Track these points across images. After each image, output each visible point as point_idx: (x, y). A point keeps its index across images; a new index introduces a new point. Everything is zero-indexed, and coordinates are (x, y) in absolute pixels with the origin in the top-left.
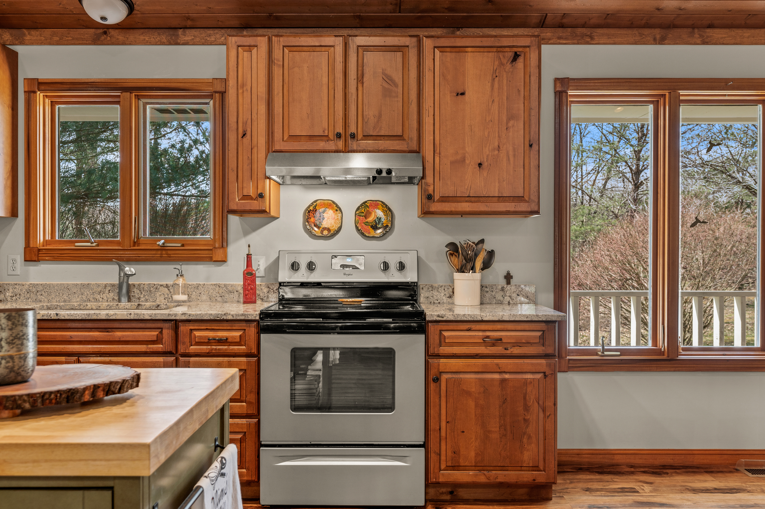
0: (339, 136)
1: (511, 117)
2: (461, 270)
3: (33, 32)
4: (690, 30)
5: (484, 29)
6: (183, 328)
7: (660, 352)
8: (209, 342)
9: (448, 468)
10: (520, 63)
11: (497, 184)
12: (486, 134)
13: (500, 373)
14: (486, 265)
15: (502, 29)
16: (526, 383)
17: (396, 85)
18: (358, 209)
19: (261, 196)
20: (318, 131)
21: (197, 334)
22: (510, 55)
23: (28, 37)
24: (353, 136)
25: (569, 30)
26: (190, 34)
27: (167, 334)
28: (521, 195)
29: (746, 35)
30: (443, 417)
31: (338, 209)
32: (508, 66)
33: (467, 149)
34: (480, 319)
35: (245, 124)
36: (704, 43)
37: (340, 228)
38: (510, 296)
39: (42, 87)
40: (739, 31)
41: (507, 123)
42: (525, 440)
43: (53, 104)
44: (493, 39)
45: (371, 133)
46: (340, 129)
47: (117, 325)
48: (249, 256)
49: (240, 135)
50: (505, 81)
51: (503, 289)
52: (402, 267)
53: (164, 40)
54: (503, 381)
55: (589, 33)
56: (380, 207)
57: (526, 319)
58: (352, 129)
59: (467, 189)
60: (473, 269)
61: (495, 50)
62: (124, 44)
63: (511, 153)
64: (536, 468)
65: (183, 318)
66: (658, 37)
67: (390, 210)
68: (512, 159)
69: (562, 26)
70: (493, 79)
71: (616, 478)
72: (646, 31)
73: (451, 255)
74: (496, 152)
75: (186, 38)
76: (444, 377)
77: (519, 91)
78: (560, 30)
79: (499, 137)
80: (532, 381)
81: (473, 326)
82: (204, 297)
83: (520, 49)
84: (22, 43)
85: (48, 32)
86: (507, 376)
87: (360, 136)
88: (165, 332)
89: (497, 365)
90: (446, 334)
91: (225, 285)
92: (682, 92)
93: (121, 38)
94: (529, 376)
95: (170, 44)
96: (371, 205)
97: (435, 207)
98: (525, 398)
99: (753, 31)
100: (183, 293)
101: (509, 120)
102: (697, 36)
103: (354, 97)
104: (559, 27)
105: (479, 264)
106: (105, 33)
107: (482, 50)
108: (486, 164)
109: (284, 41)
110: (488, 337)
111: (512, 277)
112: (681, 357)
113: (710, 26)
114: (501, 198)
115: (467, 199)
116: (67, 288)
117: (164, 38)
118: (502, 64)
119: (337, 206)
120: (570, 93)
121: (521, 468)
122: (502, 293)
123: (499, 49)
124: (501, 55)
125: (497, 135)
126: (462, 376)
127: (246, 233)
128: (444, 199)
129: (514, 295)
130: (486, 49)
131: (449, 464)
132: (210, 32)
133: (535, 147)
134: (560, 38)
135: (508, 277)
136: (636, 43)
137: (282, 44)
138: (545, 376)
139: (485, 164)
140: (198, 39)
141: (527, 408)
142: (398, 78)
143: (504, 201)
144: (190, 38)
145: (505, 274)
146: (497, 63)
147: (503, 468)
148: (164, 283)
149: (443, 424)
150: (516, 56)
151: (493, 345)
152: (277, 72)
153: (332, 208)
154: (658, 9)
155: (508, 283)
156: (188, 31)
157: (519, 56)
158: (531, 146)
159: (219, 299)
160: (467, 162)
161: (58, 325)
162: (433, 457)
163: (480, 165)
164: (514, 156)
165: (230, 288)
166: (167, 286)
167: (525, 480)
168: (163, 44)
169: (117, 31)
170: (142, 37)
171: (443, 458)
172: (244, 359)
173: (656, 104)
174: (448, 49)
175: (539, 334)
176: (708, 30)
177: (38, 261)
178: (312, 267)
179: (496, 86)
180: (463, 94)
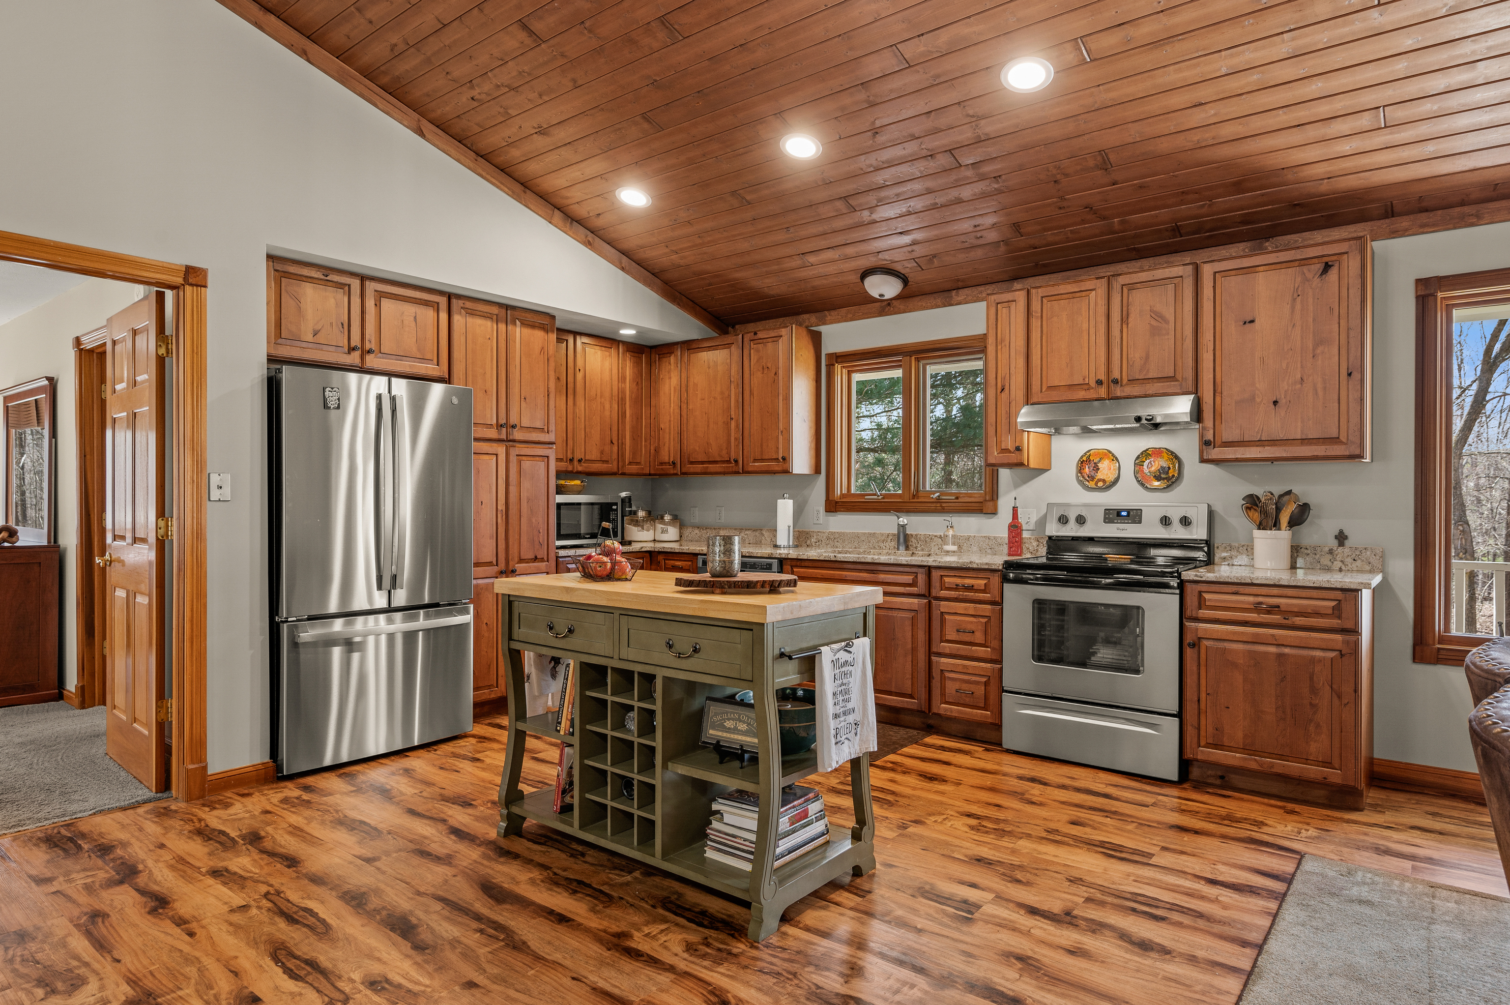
0: (1099, 383)
1: (1320, 342)
2: (1261, 526)
3: (833, 313)
5: (1304, 234)
6: (935, 574)
8: (958, 587)
9: (1208, 745)
10: (1333, 274)
11: (1299, 424)
12: (1284, 366)
13: (1278, 645)
14: (1296, 521)
15: (1332, 229)
16: (1313, 660)
17: (1167, 322)
18: (1138, 458)
19: (1018, 449)
20: (1078, 380)
21: (949, 579)
22: (1319, 267)
23: (829, 318)
24: (1116, 382)
25: (1440, 212)
26: (961, 294)
27: (922, 578)
28: (1335, 435)
30: (1203, 688)
31: (1115, 459)
32: (1316, 281)
33: (1257, 385)
34: (1250, 581)
35: (1004, 379)
37: (1117, 480)
38: (1342, 561)
39: (839, 360)
41: (1314, 350)
42: (1312, 728)
43: (849, 373)
44: (1293, 252)
45: (1137, 377)
46: (1101, 376)
48: (1015, 509)
49: (999, 391)
50: (1311, 300)
51: (1331, 552)
52: (1185, 522)
53: (940, 304)
54: (1280, 656)
55: (1474, 212)
56: (1165, 455)
57: (1312, 585)
58: (1116, 374)
59: (1258, 432)
60: (1276, 525)
61: (1297, 263)
62: (904, 312)
63: (1320, 386)
64: (1328, 764)
67: (1177, 457)
68: (1320, 393)
70: (1294, 300)
73: (1247, 508)
74: (1299, 386)
75: (959, 299)
76: (1206, 643)
77: (1332, 309)
78: (1424, 215)
79: (1302, 367)
80: (1321, 660)
81: (1241, 589)
82: (975, 549)
83: (1334, 258)
84: (824, 324)
85: (844, 311)
86: (1287, 650)
87: (1125, 381)
88: (920, 576)
89: (1273, 636)
90: (1207, 596)
91: (995, 538)
93: (902, 307)
94: (1318, 654)
95: (945, 306)
96: (1154, 453)
97: (1215, 453)
98: (1311, 678)
100: (954, 544)
101: (1316, 346)
103: (1118, 340)
104: (1421, 212)
105: (1284, 519)
106: (889, 304)
107: (1278, 266)
108: (1284, 401)
109: (1041, 292)
110: (1261, 603)
111: (1346, 538)
114: (1305, 441)
115: (1258, 443)
116: (857, 536)
117: (939, 301)
118: (1306, 280)
119: (1113, 455)
121: (1306, 761)
123: (1302, 262)
124: (1305, 269)
125: (1299, 365)
126: (1227, 645)
127: (1017, 486)
128: (1228, 444)
129: (1349, 560)
130: (1284, 265)
131: (1210, 741)
133: (1356, 376)
134: (1423, 226)
135: (1341, 538)
137: (1041, 295)
138: (1342, 655)
139: (1282, 402)
140: (970, 298)
141: (1314, 690)
142: (1169, 314)
143: (1311, 444)
144: (963, 298)
145: (1337, 533)
146: (1299, 279)
147: (1281, 757)
148: (938, 534)
149: (1203, 696)
150: (1327, 267)
151: (1269, 612)
152: (1035, 324)
153: (1108, 458)
155: (1341, 544)
156: (961, 292)
157: (1331, 266)
158: (1350, 374)
159: (989, 551)
160: (1258, 400)
161: (837, 565)
162: (1190, 731)
163: (1275, 403)
164: (1325, 388)
165: (999, 540)
166: (940, 537)
167: (1312, 776)
168: (938, 307)
169: (899, 301)
170: (920, 304)
171: (1203, 733)
172: (989, 607)
174: (1233, 272)
175: (1333, 603)
177: (836, 511)
178: (1081, 520)
179: (1298, 306)
180: (1252, 321)
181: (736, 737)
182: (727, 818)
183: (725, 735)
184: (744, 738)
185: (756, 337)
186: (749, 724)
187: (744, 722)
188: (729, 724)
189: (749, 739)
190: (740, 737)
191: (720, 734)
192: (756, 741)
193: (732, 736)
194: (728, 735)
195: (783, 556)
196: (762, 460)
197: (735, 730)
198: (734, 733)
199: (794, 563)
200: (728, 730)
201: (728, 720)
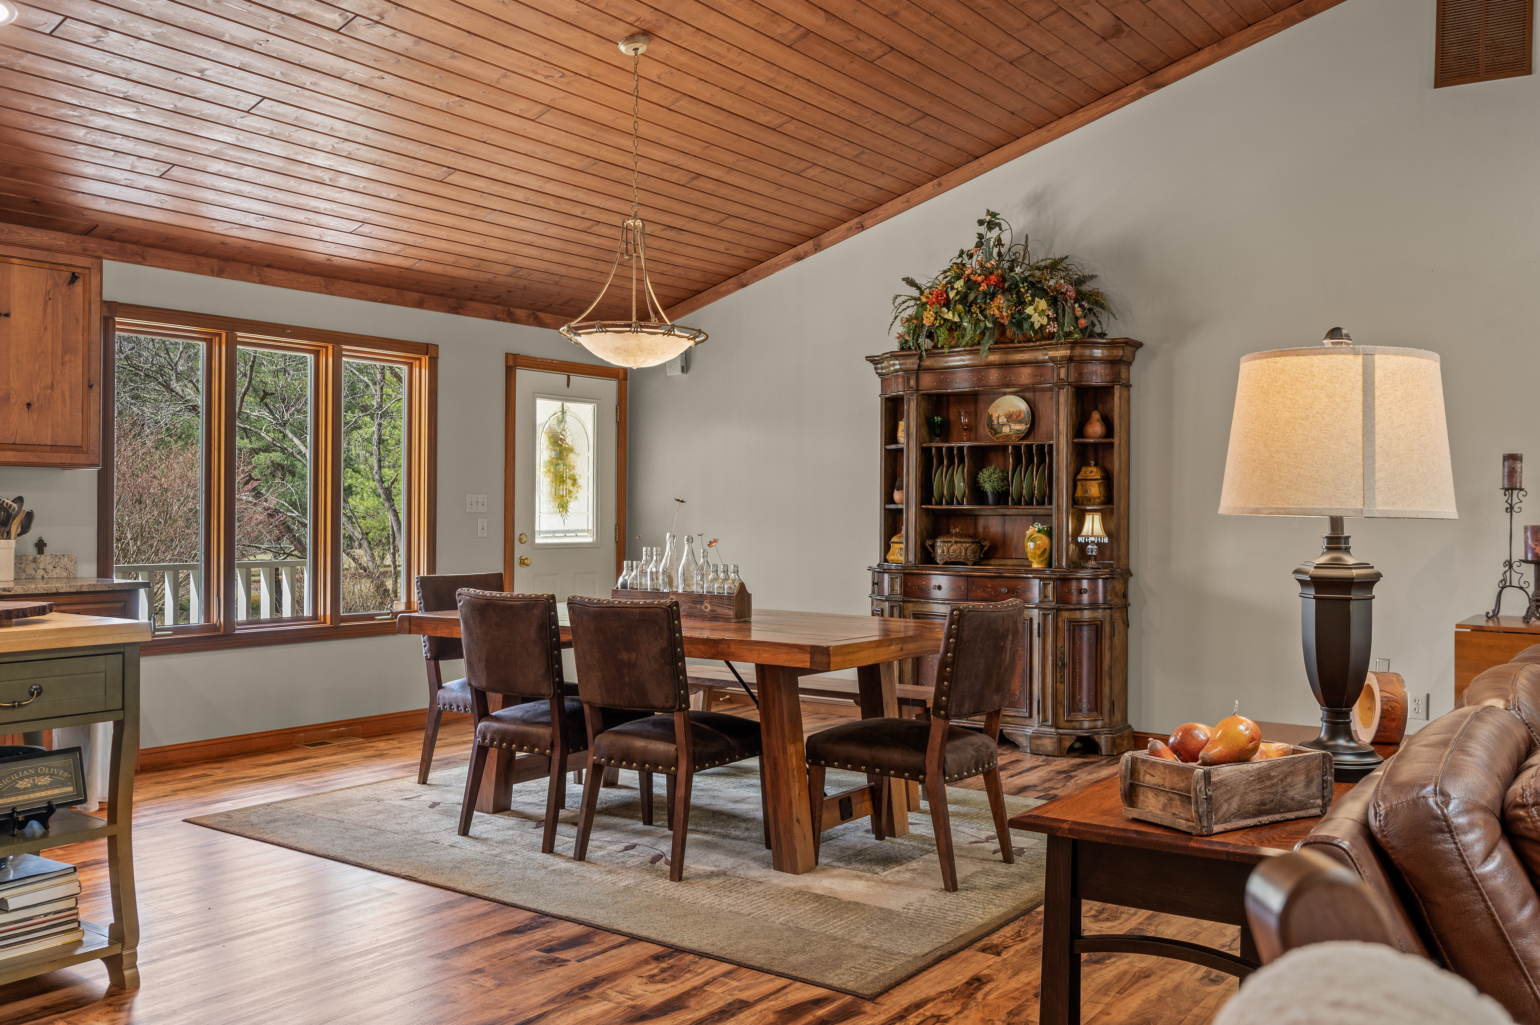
1: (67, 350)
4: (248, 266)
7: (215, 628)
10: (78, 287)
11: (50, 430)
12: (37, 368)
14: (22, 530)
22: (67, 275)
25: (118, 243)
28: (79, 444)
29: (303, 280)
32: (64, 289)
33: (12, 384)
36: (262, 282)
38: (44, 569)
40: (296, 275)
41: (63, 357)
44: (45, 253)
50: (60, 306)
55: (140, 252)
59: (12, 435)
60: (7, 534)
61: (47, 266)
63: (67, 393)
66: (216, 268)
68: (68, 400)
69: (110, 238)
70: (46, 302)
71: (180, 771)
72: (204, 260)
74: (49, 391)
77: (77, 320)
78: (107, 242)
79: (53, 372)
83: (79, 270)
92: (239, 334)
99: (308, 277)
101: (64, 353)
102: (255, 273)
104: (107, 239)
105: (15, 527)
107: (31, 263)
108: (37, 405)
111: (45, 545)
112: (237, 632)
113: (269, 266)
114: (54, 448)
115: (11, 446)
118: (56, 285)
120: (117, 319)
122: (34, 565)
123: (53, 266)
124: (55, 273)
125: (50, 370)
129: (50, 567)
130: (36, 264)
133: (95, 388)
134: (106, 252)
135: (40, 546)
136: (192, 272)
139: (35, 405)
143: (58, 452)
145: (36, 541)
146: (50, 283)
150: (74, 278)
154: (223, 243)
155: (41, 552)
157: (77, 278)
158: (91, 386)
160: (13, 400)
163: (29, 405)
164: (71, 397)
173: (211, 343)
176: (266, 269)
179: (49, 310)
180: (7, 315)
181: (38, 795)
182: (12, 904)
183: (20, 798)
184: (49, 793)
186: (51, 775)
187: (45, 775)
188: (21, 785)
189: (56, 791)
190: (43, 794)
191: (13, 799)
192: (70, 789)
193: (32, 796)
194: (26, 797)
197: (35, 788)
198: (33, 792)
200: (25, 791)
201: (21, 779)
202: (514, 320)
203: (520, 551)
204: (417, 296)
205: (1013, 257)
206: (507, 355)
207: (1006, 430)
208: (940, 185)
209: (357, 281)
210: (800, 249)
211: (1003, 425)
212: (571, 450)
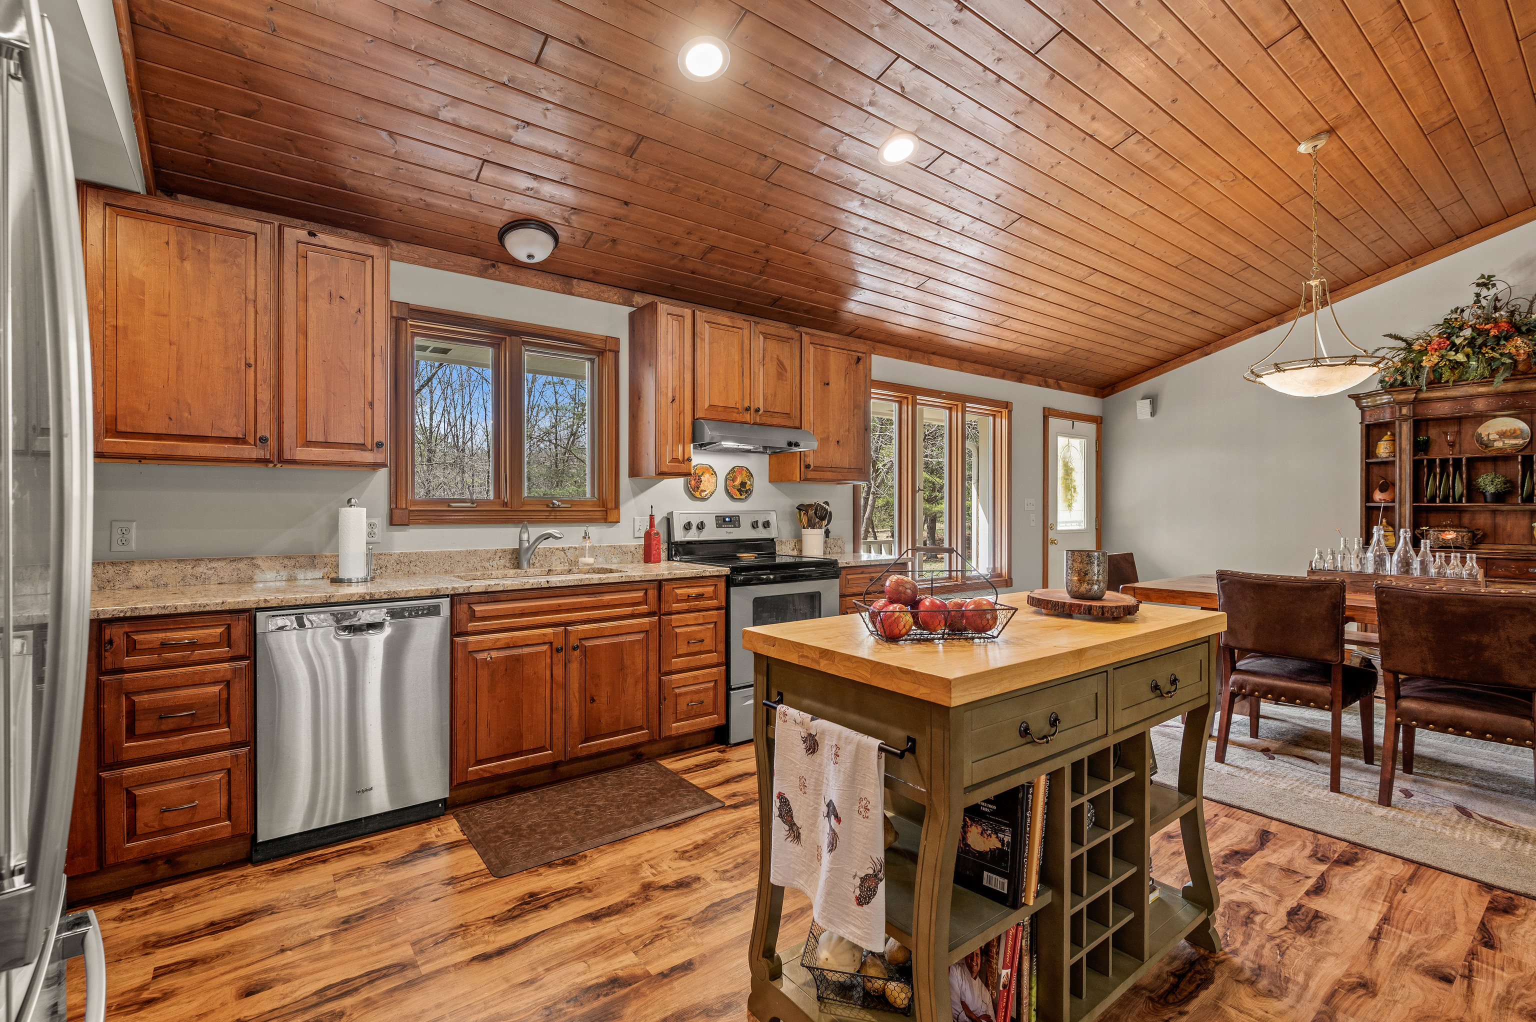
0: (747, 409)
3: (403, 246)
4: (925, 354)
6: (667, 587)
8: (689, 598)
10: (861, 366)
11: (848, 458)
12: (842, 418)
17: (786, 370)
18: (729, 473)
20: (732, 404)
21: (678, 591)
22: (855, 358)
24: (757, 410)
26: (585, 286)
27: (652, 594)
28: (861, 467)
31: (714, 473)
32: (854, 366)
33: (830, 429)
35: (674, 390)
36: (930, 364)
37: (714, 491)
38: (830, 547)
40: (945, 359)
41: (854, 411)
44: (845, 343)
45: (770, 410)
46: (746, 405)
47: (605, 589)
48: (652, 517)
49: (669, 400)
50: (852, 378)
52: (767, 525)
53: (558, 287)
56: (744, 472)
58: (756, 404)
59: (830, 461)
61: (847, 352)
62: (514, 282)
63: (856, 434)
65: (669, 577)
67: (751, 475)
68: (856, 439)
70: (846, 375)
72: (902, 350)
74: (847, 433)
75: (581, 290)
77: (860, 387)
79: (849, 421)
81: (865, 570)
82: (600, 559)
83: (860, 355)
85: (422, 250)
87: (762, 411)
88: (650, 592)
90: (853, 576)
91: (620, 546)
92: (917, 397)
93: (511, 275)
95: (564, 293)
96: (738, 470)
97: (811, 475)
100: (590, 556)
101: (854, 408)
106: (493, 266)
107: (838, 350)
113: (933, 353)
114: (850, 470)
115: (829, 469)
117: (558, 285)
118: (850, 364)
119: (713, 470)
124: (850, 357)
125: (847, 419)
127: (635, 494)
128: (817, 469)
129: (833, 546)
130: (841, 351)
132: (604, 288)
135: (827, 532)
137: (706, 320)
139: (841, 442)
140: (592, 293)
142: (787, 363)
144: (584, 290)
146: (848, 362)
148: (560, 546)
152: (700, 344)
153: (710, 472)
155: (827, 536)
156: (582, 283)
157: (859, 359)
159: (615, 560)
160: (831, 439)
163: (838, 442)
164: (858, 437)
165: (624, 549)
166: (563, 550)
168: (557, 291)
169: (507, 267)
170: (535, 280)
172: (715, 612)
173: (900, 403)
174: (819, 346)
177: (408, 525)
178: (701, 526)
179: (847, 379)
180: (828, 384)
185: (312, 240)
195: (461, 591)
196: (326, 444)
199: (476, 598)
202: (1048, 386)
203: (1051, 535)
204: (1002, 371)
205: (1512, 309)
206: (1044, 408)
207: (1498, 444)
208: (1414, 263)
209: (975, 362)
210: (1263, 325)
211: (1495, 441)
212: (1072, 469)
